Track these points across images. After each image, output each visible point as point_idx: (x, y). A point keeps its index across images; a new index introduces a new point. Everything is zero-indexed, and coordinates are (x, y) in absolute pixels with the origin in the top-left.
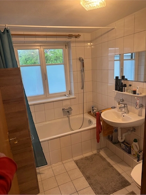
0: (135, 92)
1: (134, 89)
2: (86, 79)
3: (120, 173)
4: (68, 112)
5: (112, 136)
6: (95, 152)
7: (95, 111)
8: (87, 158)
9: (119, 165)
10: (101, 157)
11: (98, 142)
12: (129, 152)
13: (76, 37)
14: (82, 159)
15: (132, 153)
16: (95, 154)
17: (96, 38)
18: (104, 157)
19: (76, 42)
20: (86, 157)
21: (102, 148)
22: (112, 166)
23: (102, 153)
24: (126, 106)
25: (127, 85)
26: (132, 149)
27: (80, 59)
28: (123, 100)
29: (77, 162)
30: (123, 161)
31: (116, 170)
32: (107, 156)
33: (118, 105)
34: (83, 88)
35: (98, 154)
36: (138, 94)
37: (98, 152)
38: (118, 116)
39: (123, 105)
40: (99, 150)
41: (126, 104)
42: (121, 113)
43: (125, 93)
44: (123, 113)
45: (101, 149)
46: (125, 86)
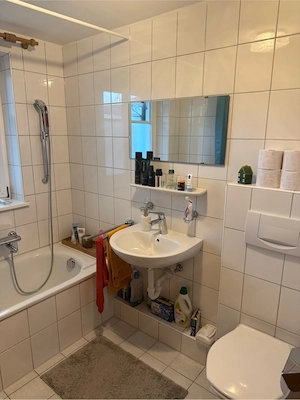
0: (182, 186)
1: (180, 179)
2: (54, 158)
3: (160, 371)
4: (9, 245)
5: (130, 290)
6: (91, 336)
7: (80, 235)
8: (74, 359)
9: (151, 352)
10: (109, 345)
11: (101, 310)
12: (171, 319)
13: (25, 45)
14: (61, 365)
15: (178, 320)
16: (93, 342)
17: (77, 60)
18: (116, 343)
19: (23, 59)
20: (72, 357)
21: (106, 322)
22: (139, 362)
23: (109, 334)
24: (162, 217)
25: (165, 171)
26: (176, 310)
27: (36, 105)
28: (152, 206)
29: (48, 379)
30: (158, 340)
31: (149, 368)
32: (121, 340)
33: (143, 216)
34: (47, 179)
35: (100, 341)
36: (190, 190)
37: (100, 335)
38: (146, 242)
39: (156, 217)
40: (99, 328)
41: (163, 214)
42: (151, 234)
43: (160, 188)
44: (156, 234)
45: (104, 324)
46: (160, 172)
